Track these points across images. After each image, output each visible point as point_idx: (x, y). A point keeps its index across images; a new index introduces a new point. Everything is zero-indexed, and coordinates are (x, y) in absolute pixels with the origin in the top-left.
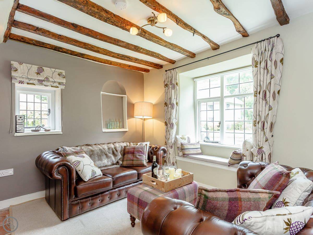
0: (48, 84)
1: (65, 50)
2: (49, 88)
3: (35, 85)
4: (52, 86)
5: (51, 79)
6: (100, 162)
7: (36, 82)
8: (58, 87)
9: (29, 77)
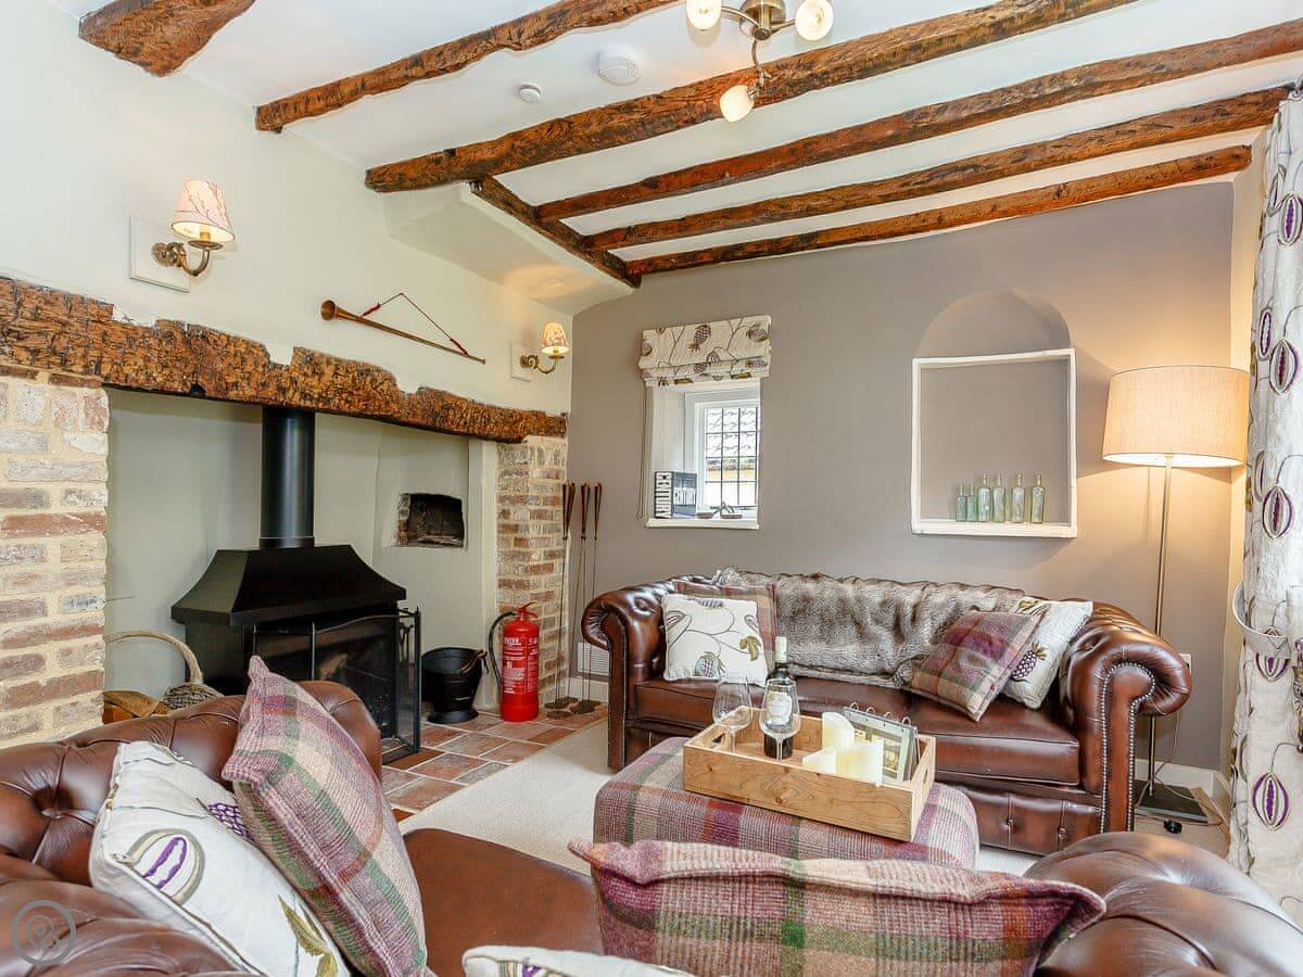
0: (722, 370)
1: (753, 249)
2: (728, 385)
3: (691, 382)
4: (732, 377)
5: (723, 356)
6: (823, 646)
7: (689, 373)
8: (749, 375)
9: (673, 363)
